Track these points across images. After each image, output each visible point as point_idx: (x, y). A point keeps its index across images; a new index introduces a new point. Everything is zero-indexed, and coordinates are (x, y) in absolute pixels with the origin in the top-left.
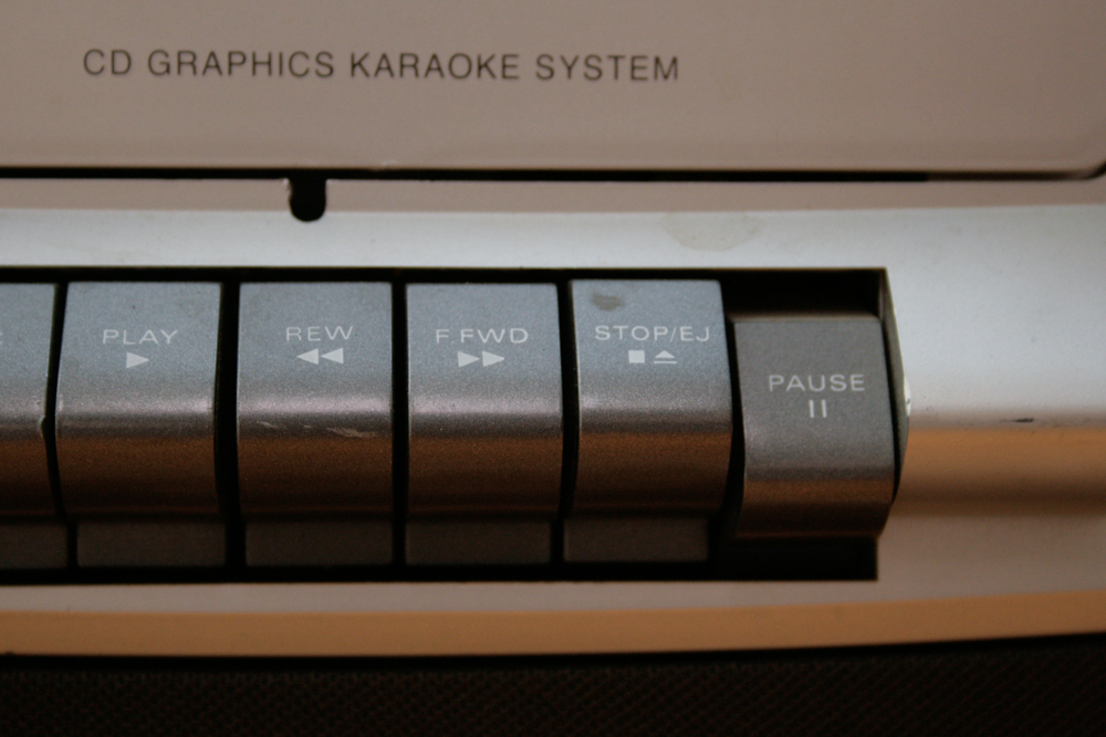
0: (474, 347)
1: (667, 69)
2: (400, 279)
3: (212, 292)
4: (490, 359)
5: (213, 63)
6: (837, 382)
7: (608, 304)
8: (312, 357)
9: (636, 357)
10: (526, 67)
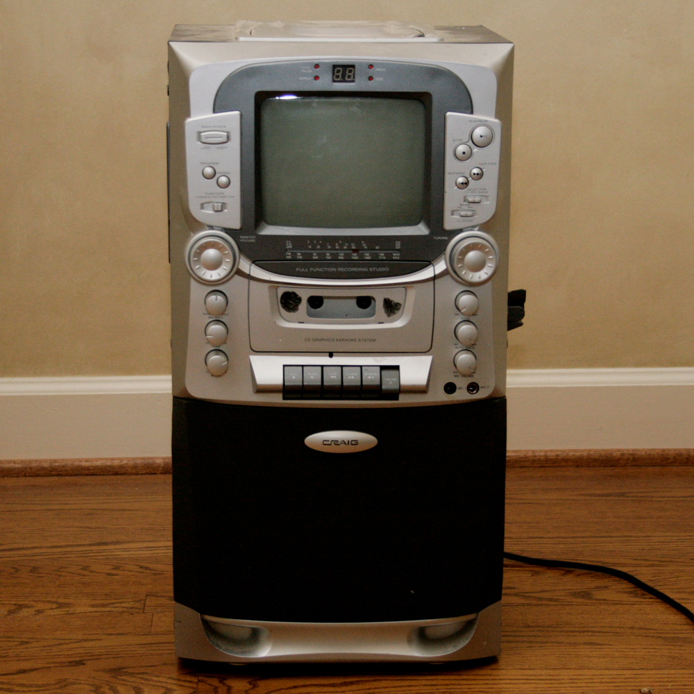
0: (351, 376)
1: (374, 340)
2: (342, 366)
3: (320, 368)
4: (353, 377)
5: (320, 340)
6: (393, 379)
7: (367, 370)
8: (332, 377)
9: (369, 377)
10: (357, 340)
